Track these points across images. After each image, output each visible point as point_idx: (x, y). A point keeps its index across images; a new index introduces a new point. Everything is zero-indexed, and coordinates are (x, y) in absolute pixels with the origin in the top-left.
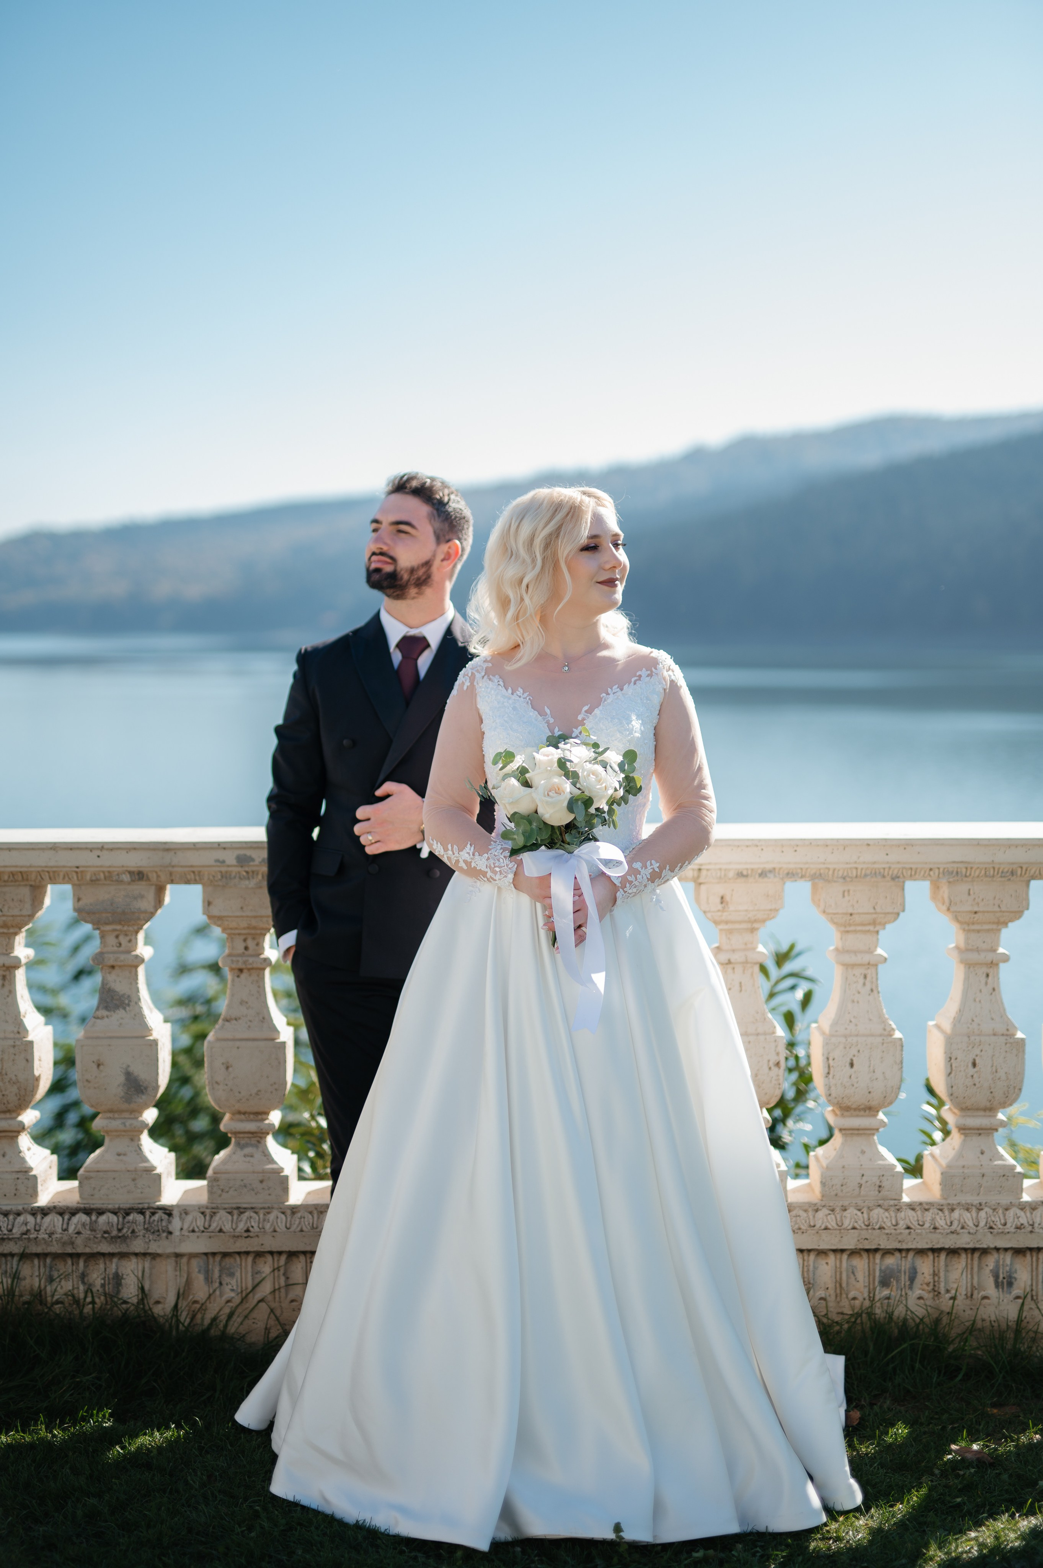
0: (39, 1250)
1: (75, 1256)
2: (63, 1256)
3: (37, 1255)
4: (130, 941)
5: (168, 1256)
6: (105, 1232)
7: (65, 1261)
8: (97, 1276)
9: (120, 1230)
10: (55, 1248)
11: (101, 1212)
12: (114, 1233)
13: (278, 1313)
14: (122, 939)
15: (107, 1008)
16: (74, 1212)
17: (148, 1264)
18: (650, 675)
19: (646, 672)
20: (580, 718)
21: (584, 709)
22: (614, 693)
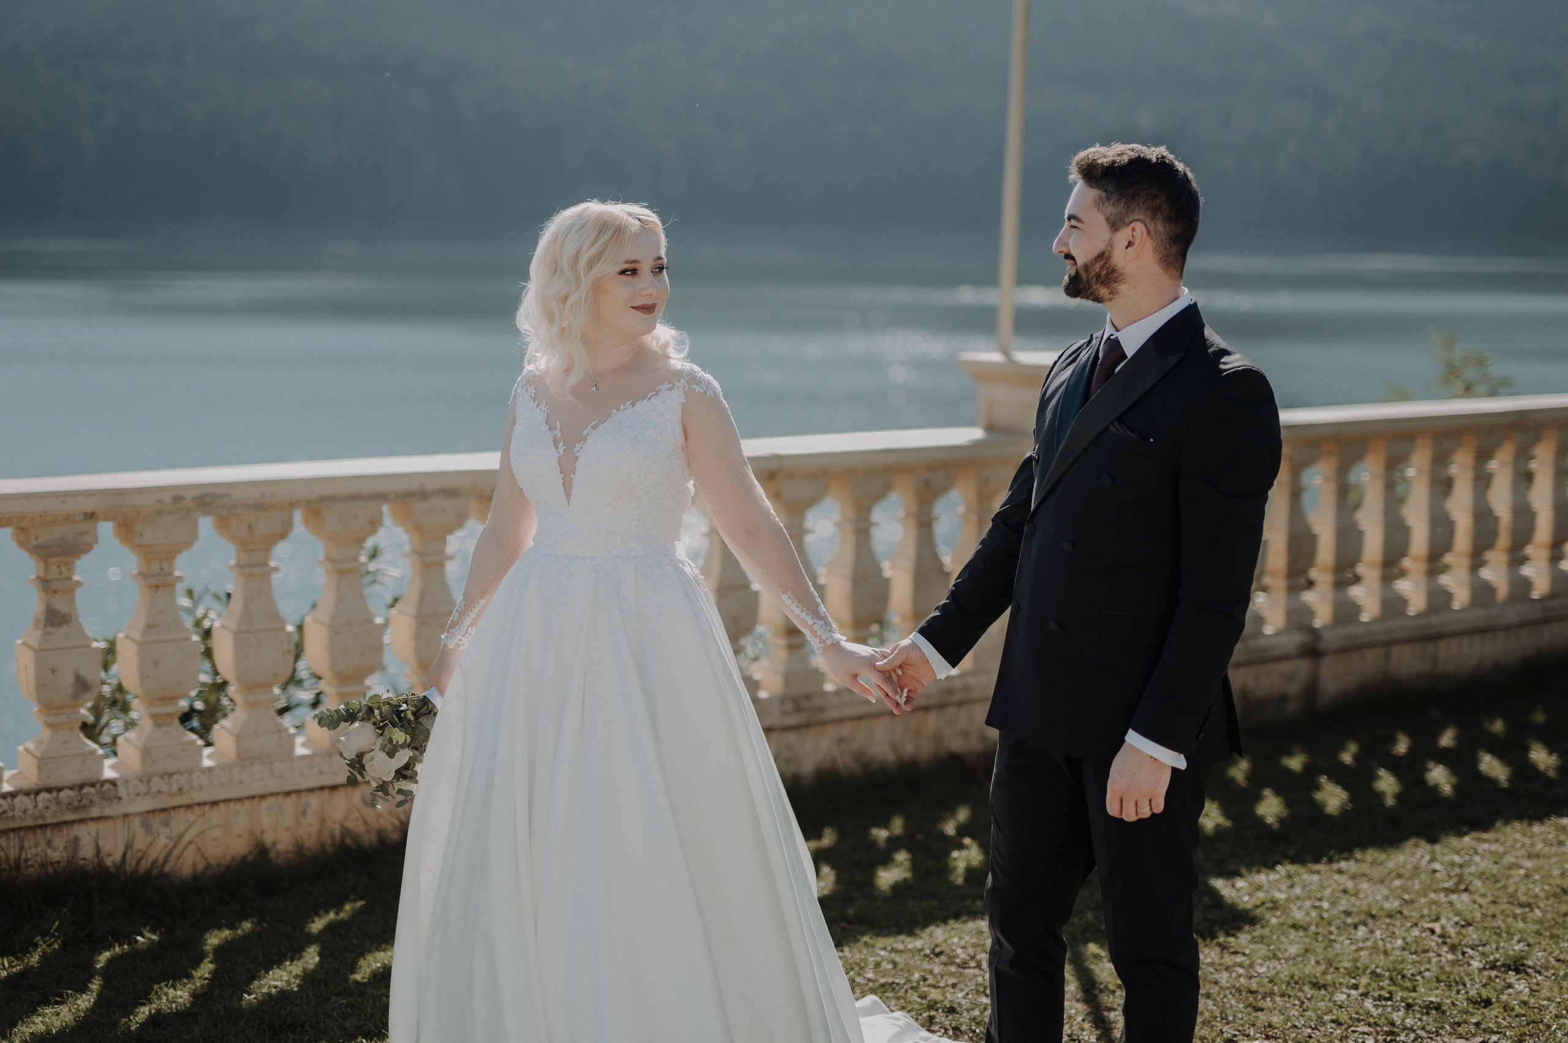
0: (15, 825)
1: (43, 827)
2: (32, 829)
3: (13, 830)
4: (70, 569)
5: (118, 817)
6: (70, 804)
7: (35, 832)
8: (60, 841)
9: (80, 801)
10: (29, 822)
11: (59, 790)
12: (76, 804)
13: (203, 850)
14: (64, 569)
15: (53, 625)
16: (37, 793)
17: (101, 825)
18: (670, 389)
19: (666, 386)
20: (585, 433)
21: (591, 425)
22: (625, 409)
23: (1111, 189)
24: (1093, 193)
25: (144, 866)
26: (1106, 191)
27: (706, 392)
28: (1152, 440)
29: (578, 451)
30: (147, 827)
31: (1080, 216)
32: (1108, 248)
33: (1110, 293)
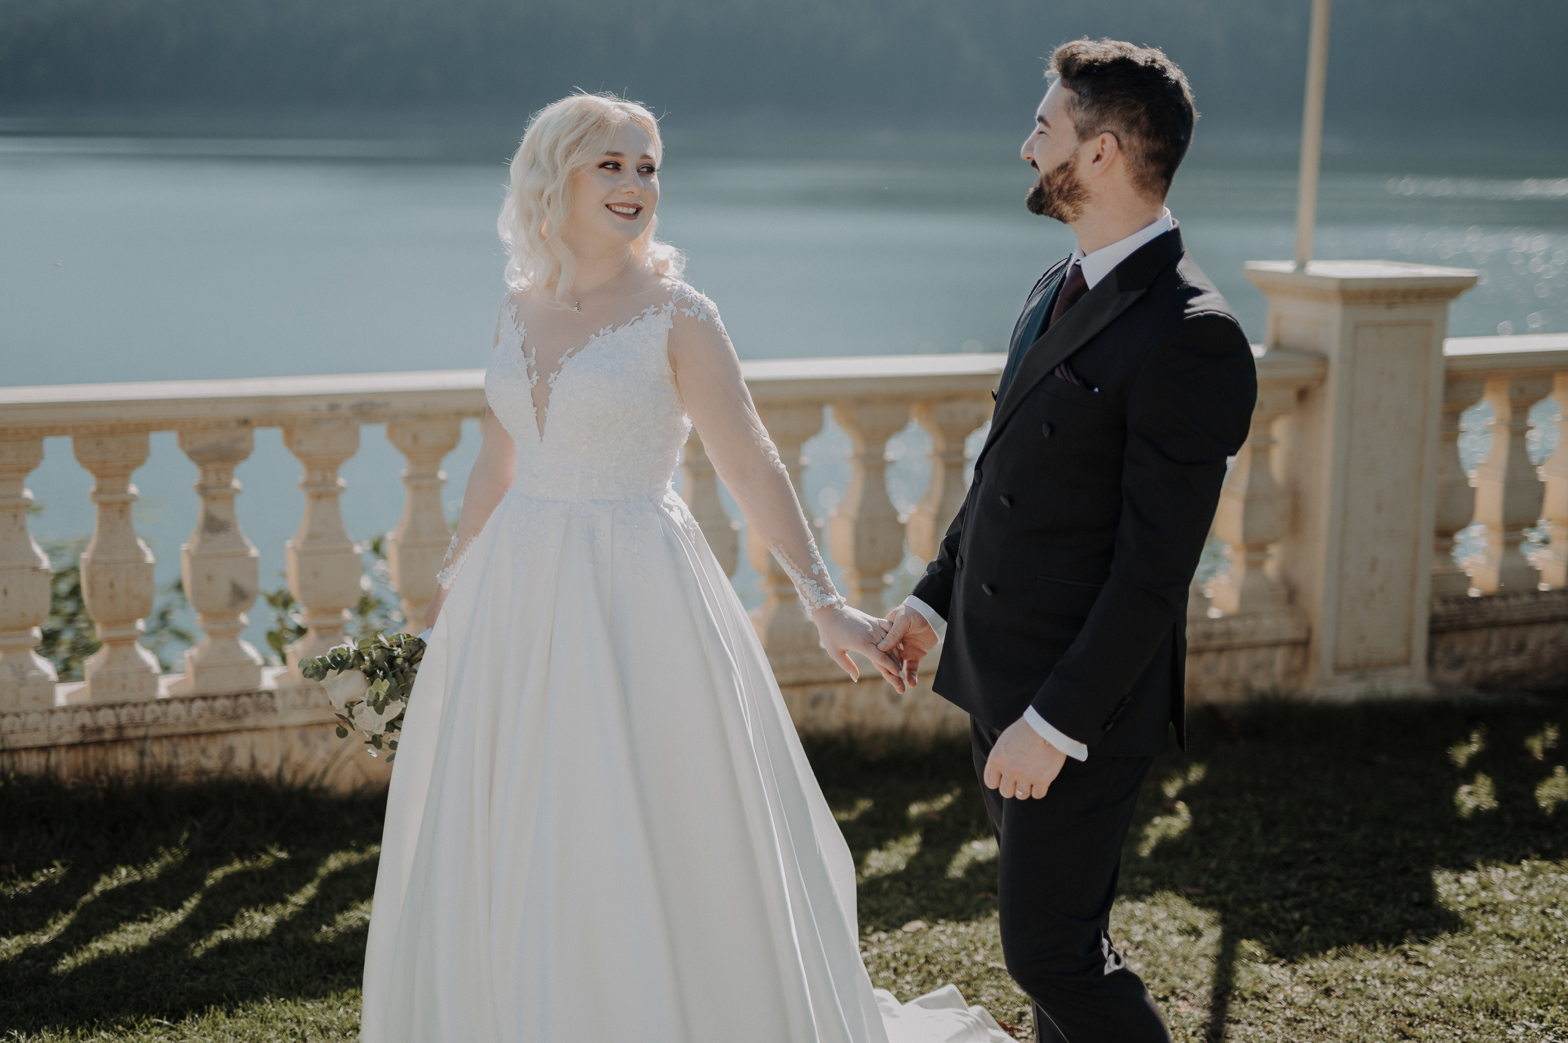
0: (168, 732)
1: (197, 735)
2: (186, 736)
3: (167, 737)
4: (228, 476)
5: (273, 729)
6: (224, 713)
7: (189, 739)
8: (215, 749)
9: (235, 711)
10: (182, 729)
11: (215, 698)
12: (231, 713)
15: (211, 531)
16: (192, 700)
17: (257, 737)
18: (656, 313)
19: (653, 309)
20: (560, 362)
21: (566, 353)
22: (605, 335)
23: (1085, 91)
24: (1067, 93)
25: (301, 779)
26: (1079, 93)
27: (697, 316)
28: (1096, 390)
29: (552, 382)
30: (305, 740)
31: (1048, 119)
32: (1073, 159)
33: (1074, 212)
